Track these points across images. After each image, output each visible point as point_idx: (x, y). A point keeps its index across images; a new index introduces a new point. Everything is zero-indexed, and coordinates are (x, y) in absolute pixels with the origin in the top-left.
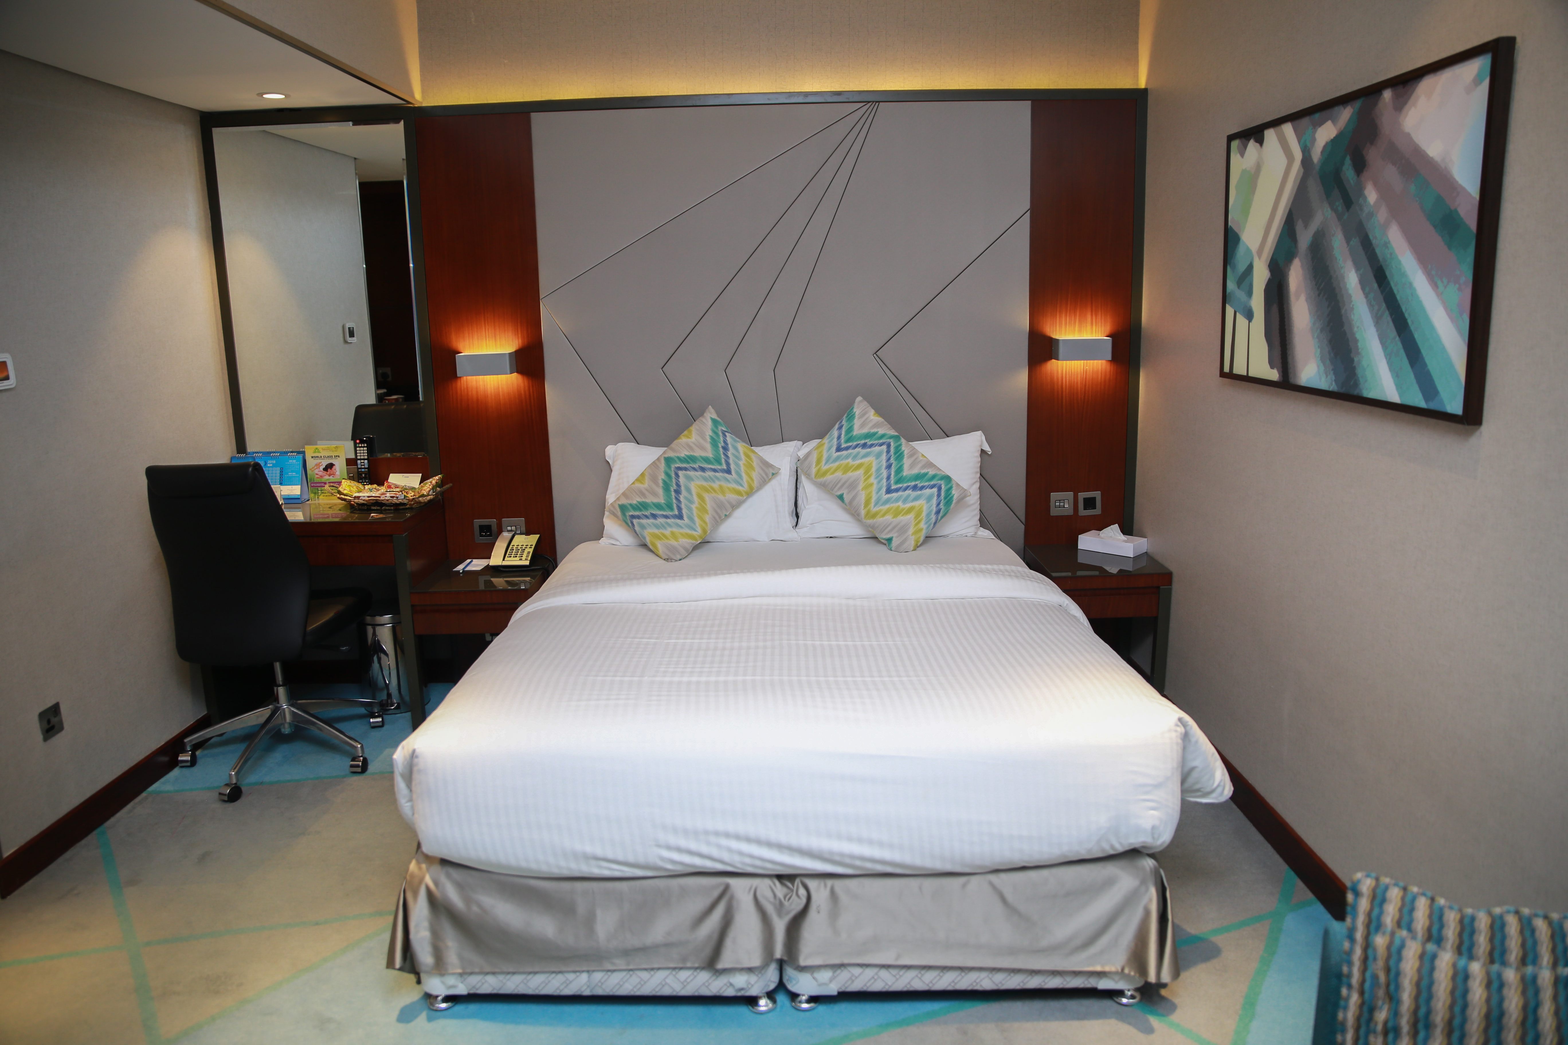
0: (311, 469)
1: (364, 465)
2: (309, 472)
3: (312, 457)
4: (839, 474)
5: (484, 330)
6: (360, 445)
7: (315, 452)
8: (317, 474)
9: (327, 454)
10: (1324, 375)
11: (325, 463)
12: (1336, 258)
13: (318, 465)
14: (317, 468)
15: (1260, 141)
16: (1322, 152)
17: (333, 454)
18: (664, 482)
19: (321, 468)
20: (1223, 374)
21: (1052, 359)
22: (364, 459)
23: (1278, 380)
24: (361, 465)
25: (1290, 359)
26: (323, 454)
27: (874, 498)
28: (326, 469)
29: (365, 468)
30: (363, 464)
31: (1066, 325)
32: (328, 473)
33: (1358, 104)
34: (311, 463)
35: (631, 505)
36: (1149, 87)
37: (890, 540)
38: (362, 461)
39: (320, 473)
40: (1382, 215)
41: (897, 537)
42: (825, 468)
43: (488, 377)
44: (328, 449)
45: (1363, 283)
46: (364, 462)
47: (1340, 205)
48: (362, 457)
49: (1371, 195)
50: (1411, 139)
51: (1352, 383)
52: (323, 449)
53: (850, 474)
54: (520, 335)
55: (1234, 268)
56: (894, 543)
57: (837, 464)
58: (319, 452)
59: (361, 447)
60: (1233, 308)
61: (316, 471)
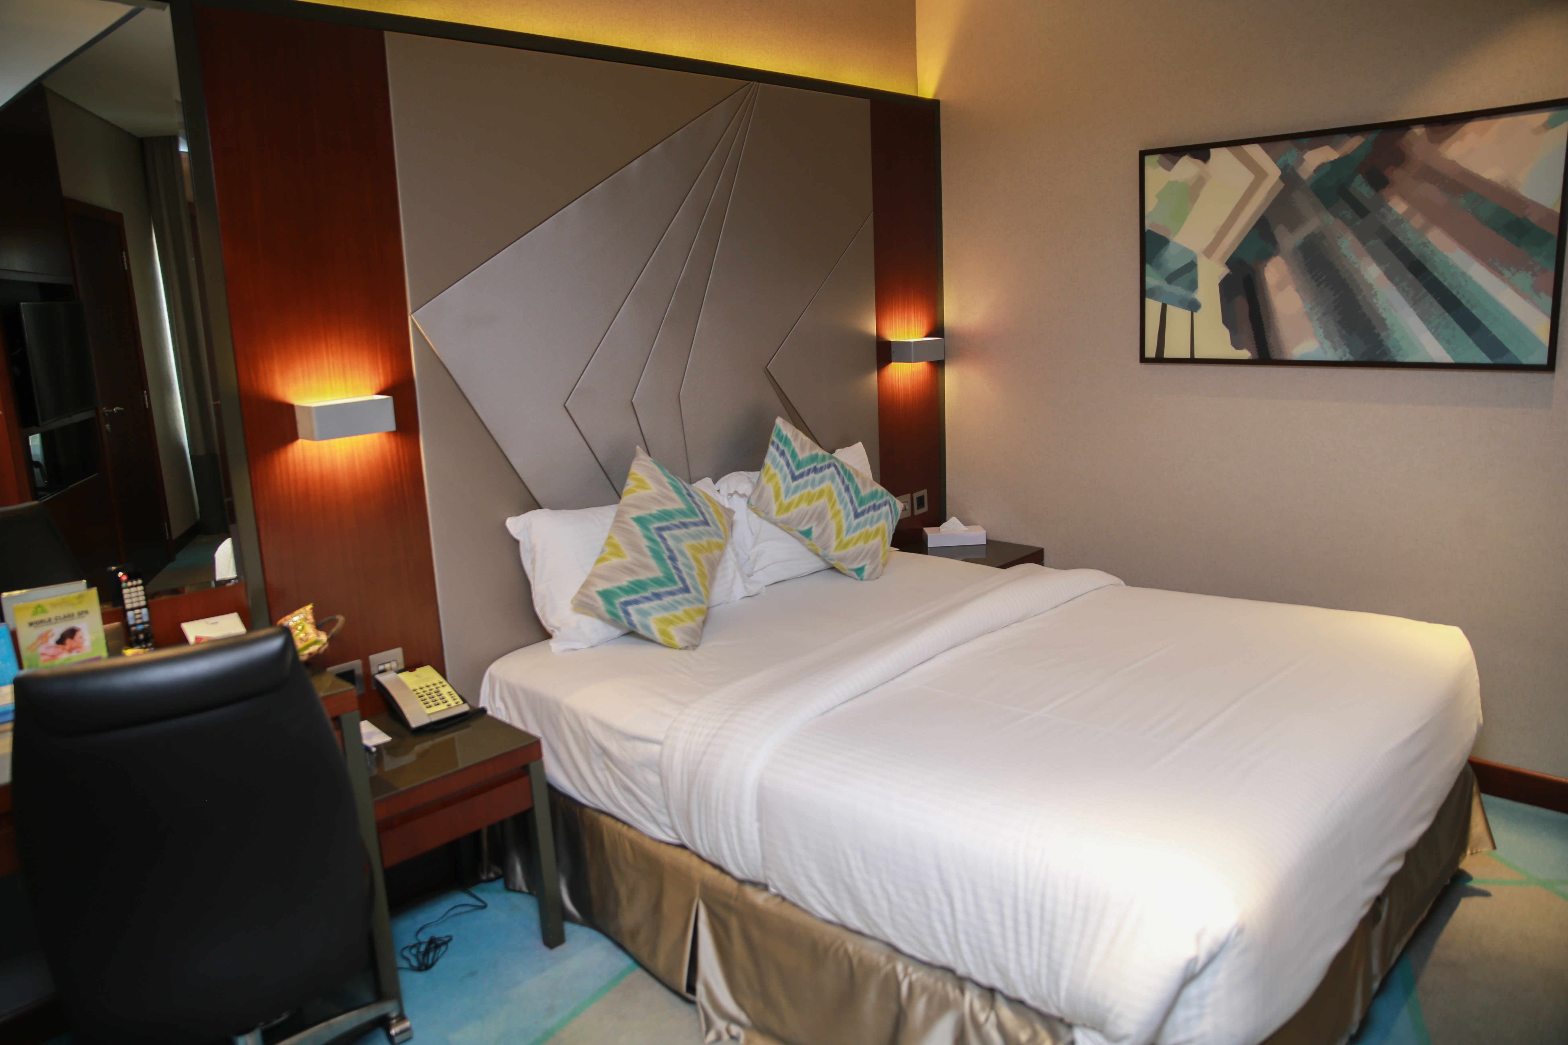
0: (29, 648)
1: (141, 618)
2: (25, 654)
3: (31, 624)
4: (804, 506)
5: (326, 364)
6: (130, 584)
7: (35, 613)
8: (43, 654)
9: (61, 612)
10: (1333, 350)
11: (58, 630)
12: (1345, 256)
13: (44, 638)
14: (42, 643)
15: (1205, 158)
16: (1315, 171)
17: (75, 610)
18: (652, 550)
19: (52, 641)
20: (1143, 359)
21: (891, 362)
22: (140, 608)
23: (1251, 358)
24: (136, 619)
25: (1271, 341)
26: (52, 614)
27: (845, 526)
28: (61, 641)
29: (142, 623)
30: (138, 616)
31: (899, 328)
32: (67, 647)
33: (1372, 136)
34: (27, 637)
35: (620, 588)
36: (940, 98)
37: (860, 571)
38: (137, 611)
39: (51, 651)
40: (1417, 221)
41: (870, 564)
42: (786, 502)
43: (337, 440)
44: (64, 603)
45: (1390, 275)
46: (140, 613)
47: (1349, 214)
48: (136, 605)
49: (1398, 206)
50: (1458, 166)
51: (1378, 353)
52: (54, 605)
53: (815, 504)
54: (381, 370)
55: (1158, 267)
56: (866, 574)
57: (798, 495)
58: (44, 611)
59: (132, 586)
60: (1160, 302)
61: (42, 649)
